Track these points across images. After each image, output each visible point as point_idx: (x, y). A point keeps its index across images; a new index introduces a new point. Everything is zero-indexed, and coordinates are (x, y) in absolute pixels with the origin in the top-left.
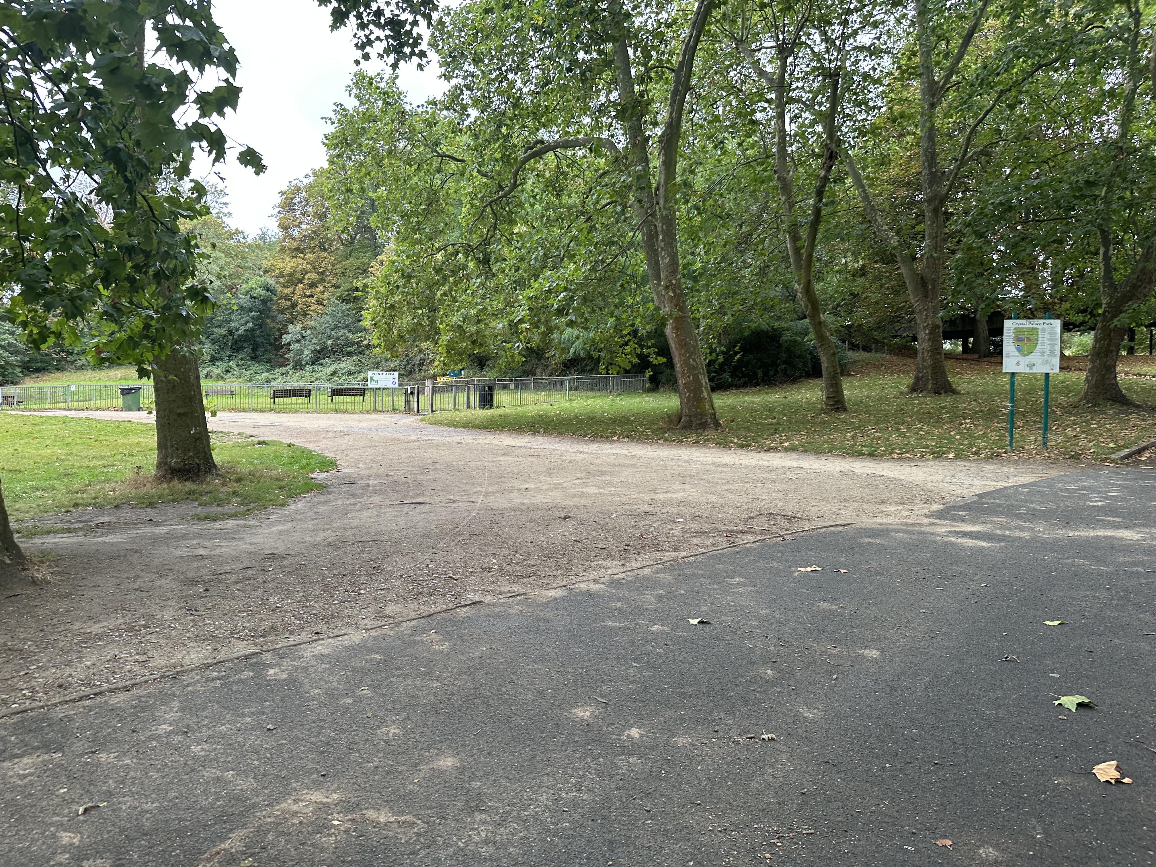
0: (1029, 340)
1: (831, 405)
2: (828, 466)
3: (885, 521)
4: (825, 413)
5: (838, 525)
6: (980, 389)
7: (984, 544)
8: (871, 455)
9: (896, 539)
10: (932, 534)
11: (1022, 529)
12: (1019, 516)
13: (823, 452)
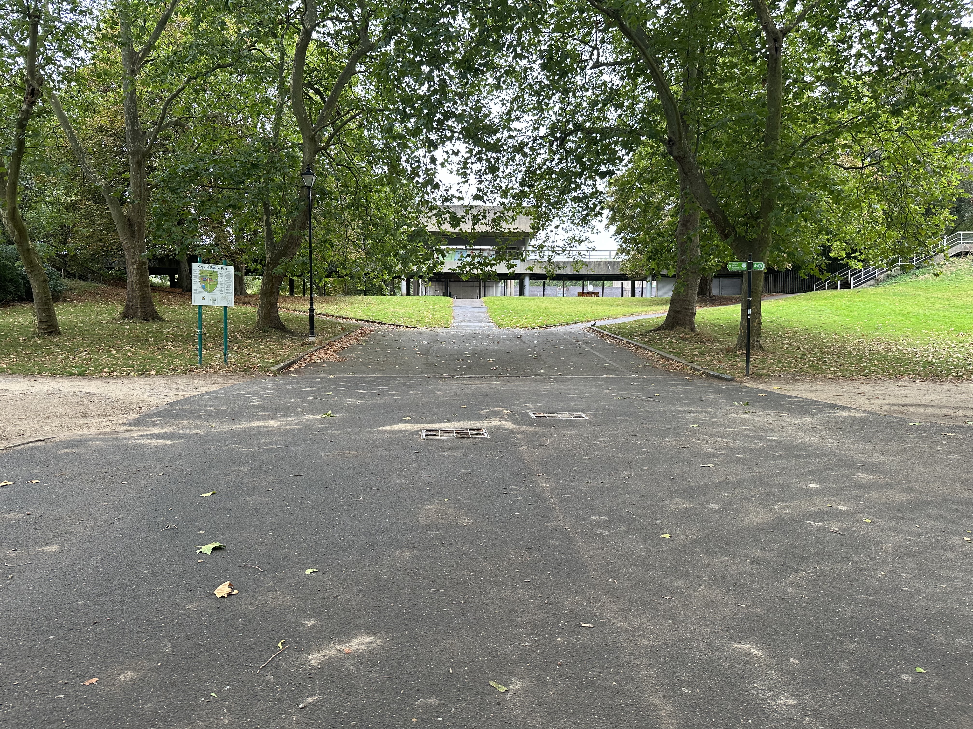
0: (211, 280)
1: (44, 329)
2: (36, 386)
3: (86, 432)
4: (37, 337)
5: (37, 441)
6: (182, 317)
7: (168, 442)
8: (81, 374)
9: (92, 447)
10: (126, 439)
11: (199, 427)
12: (199, 418)
13: (32, 374)
